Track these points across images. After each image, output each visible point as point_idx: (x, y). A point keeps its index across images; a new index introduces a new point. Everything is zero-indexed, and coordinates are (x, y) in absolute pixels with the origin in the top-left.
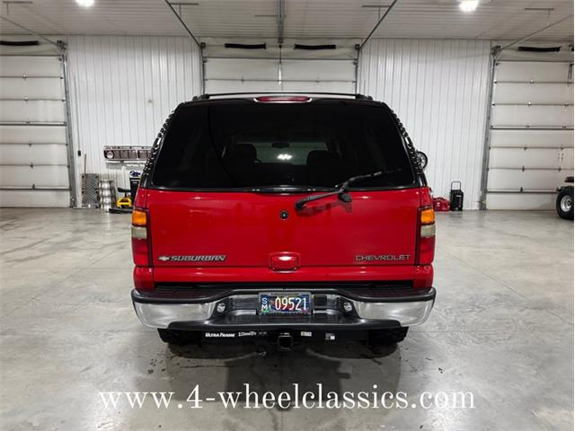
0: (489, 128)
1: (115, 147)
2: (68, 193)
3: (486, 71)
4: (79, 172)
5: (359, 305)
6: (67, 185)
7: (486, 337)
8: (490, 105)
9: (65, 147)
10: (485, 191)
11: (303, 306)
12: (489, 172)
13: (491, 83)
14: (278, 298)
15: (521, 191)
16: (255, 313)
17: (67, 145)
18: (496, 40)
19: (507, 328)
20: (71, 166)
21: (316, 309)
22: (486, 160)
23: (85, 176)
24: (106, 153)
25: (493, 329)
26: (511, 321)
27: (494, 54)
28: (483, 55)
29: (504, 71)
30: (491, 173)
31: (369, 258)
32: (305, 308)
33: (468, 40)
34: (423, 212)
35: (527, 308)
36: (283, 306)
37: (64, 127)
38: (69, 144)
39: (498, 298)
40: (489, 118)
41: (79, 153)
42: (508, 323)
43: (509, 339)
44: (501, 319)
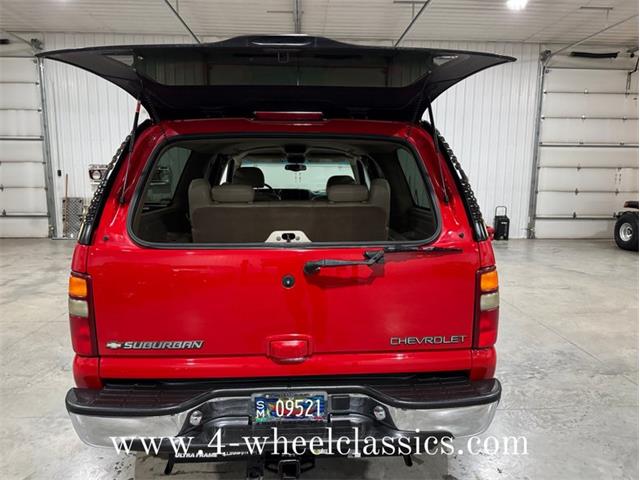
0: (538, 144)
1: (102, 166)
2: (46, 220)
3: (535, 78)
4: (59, 196)
5: (395, 412)
6: (44, 211)
7: (553, 418)
8: (539, 119)
9: (42, 166)
10: (533, 217)
11: (316, 411)
12: (538, 196)
13: (541, 93)
14: (280, 401)
15: (575, 217)
16: (246, 422)
17: (44, 163)
18: (546, 44)
19: (579, 402)
20: (49, 189)
21: (335, 415)
22: (534, 181)
23: (66, 201)
24: (91, 173)
25: (561, 405)
26: (580, 392)
27: (543, 60)
28: (531, 61)
29: (554, 79)
30: (540, 196)
31: (408, 340)
32: (318, 414)
33: (514, 43)
34: (483, 276)
35: (597, 372)
36: (286, 412)
37: (40, 142)
38: (47, 162)
39: (561, 358)
40: (538, 133)
41: (59, 173)
42: (577, 395)
43: (581, 420)
44: (568, 390)
